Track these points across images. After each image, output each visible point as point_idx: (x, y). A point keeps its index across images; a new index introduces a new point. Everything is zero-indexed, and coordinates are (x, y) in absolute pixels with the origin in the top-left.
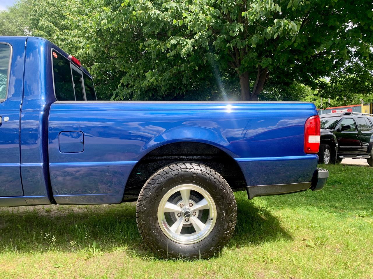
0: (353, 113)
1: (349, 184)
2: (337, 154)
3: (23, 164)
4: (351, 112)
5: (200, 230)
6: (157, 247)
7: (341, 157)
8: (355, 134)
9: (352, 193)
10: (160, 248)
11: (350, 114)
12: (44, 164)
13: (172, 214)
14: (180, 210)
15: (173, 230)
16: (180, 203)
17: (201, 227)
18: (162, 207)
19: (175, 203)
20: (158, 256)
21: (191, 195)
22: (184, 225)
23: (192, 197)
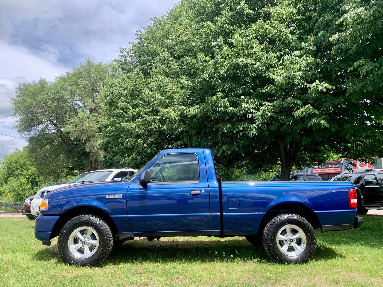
0: (374, 169)
2: (363, 206)
3: (211, 214)
5: (297, 249)
6: (277, 257)
7: (367, 208)
8: (378, 188)
10: (279, 258)
11: (371, 170)
12: (220, 214)
13: (282, 241)
14: (286, 239)
15: (284, 249)
16: (286, 235)
17: (298, 248)
18: (278, 237)
19: (283, 235)
20: (278, 262)
21: (291, 230)
22: (289, 247)
23: (292, 232)
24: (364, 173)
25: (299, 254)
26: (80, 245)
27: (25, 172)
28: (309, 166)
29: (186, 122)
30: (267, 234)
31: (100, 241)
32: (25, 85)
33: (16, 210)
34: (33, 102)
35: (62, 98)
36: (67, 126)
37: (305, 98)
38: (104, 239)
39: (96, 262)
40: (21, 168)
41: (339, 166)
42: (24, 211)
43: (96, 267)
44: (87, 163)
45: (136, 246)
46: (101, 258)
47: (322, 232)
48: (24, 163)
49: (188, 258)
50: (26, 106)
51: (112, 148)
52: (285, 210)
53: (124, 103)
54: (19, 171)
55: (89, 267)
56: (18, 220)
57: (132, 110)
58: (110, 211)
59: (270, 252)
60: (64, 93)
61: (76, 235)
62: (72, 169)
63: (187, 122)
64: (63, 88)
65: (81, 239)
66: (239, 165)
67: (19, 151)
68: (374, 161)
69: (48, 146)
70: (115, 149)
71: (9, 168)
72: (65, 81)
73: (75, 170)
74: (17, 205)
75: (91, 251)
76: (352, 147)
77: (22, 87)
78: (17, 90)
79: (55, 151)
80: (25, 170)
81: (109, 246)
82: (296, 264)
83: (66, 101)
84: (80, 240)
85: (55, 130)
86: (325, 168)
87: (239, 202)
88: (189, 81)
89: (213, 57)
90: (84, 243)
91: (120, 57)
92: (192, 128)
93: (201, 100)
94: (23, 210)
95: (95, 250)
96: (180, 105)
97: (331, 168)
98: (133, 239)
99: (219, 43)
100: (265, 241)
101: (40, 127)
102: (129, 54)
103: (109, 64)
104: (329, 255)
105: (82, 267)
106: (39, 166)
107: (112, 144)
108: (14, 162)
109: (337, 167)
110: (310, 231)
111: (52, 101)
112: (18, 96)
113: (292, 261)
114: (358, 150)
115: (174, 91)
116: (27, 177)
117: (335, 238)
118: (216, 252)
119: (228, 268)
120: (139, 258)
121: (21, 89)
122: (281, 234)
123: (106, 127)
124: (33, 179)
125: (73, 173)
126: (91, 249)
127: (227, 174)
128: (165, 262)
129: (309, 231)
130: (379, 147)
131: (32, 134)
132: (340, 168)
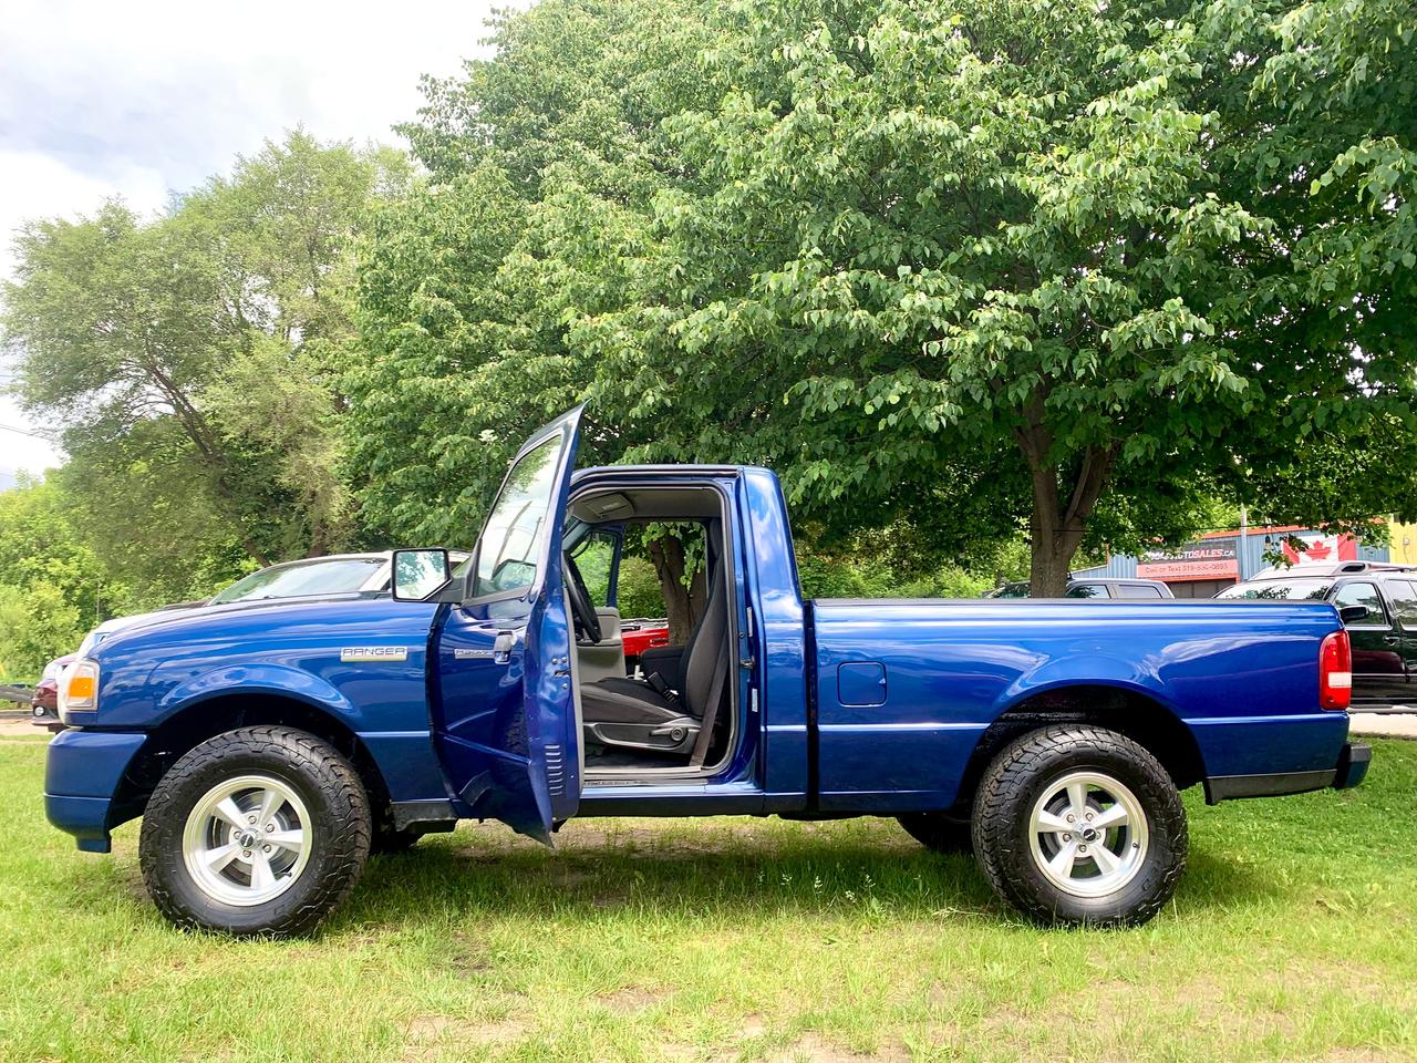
0: (1373, 564)
1: (1389, 791)
4: (1365, 562)
5: (1110, 868)
6: (1032, 902)
8: (1385, 632)
9: (1403, 814)
10: (1038, 904)
11: (1363, 567)
12: (808, 727)
13: (1053, 835)
14: (1069, 827)
15: (1057, 870)
16: (1066, 812)
17: (1111, 862)
18: (1037, 821)
19: (1057, 813)
20: (1034, 921)
21: (1090, 794)
22: (1076, 859)
23: (1092, 800)
24: (1337, 579)
25: (1116, 889)
26: (231, 851)
27: (56, 567)
28: (1130, 550)
29: (673, 370)
30: (991, 810)
31: (316, 835)
32: (47, 228)
33: (19, 706)
34: (77, 294)
35: (193, 279)
36: (211, 389)
37: (1149, 275)
38: (330, 828)
39: (297, 918)
40: (42, 547)
41: (1232, 553)
42: (40, 710)
43: (301, 938)
44: (290, 531)
45: (467, 853)
46: (318, 901)
47: (1209, 801)
48: (53, 532)
49: (673, 901)
50: (48, 310)
51: (383, 471)
52: (1063, 715)
53: (434, 300)
55: (269, 940)
56: (18, 743)
57: (463, 328)
58: (358, 714)
59: (1004, 882)
60: (202, 258)
61: (217, 809)
62: (232, 556)
63: (678, 371)
64: (197, 239)
65: (236, 826)
66: (868, 545)
67: (34, 485)
68: (1378, 533)
69: (140, 467)
70: (397, 476)
72: (206, 209)
73: (246, 558)
74: (23, 686)
75: (278, 877)
76: (1296, 481)
77: (36, 233)
78: (18, 245)
79: (170, 485)
80: (56, 557)
81: (353, 855)
82: (1105, 926)
83: (209, 292)
84: (233, 830)
85: (169, 402)
86: (1181, 560)
87: (883, 681)
88: (688, 209)
89: (786, 108)
90: (248, 843)
91: (422, 116)
92: (696, 396)
93: (735, 285)
94: (35, 707)
95: (297, 870)
96: (651, 304)
97: (1202, 559)
98: (450, 826)
99: (814, 51)
100: (983, 837)
101: (110, 392)
102: (459, 104)
103: (377, 152)
104: (1229, 891)
105: (241, 939)
106: (109, 541)
107: (386, 458)
108: (15, 526)
109: (1225, 558)
110: (1162, 797)
111: (156, 289)
112: (22, 269)
113: (1090, 914)
114: (1320, 492)
115: (628, 247)
116: (66, 582)
117: (1239, 820)
118: (787, 878)
119: (834, 944)
120: (476, 902)
121: (32, 242)
122: (1046, 809)
123: (362, 391)
124: (85, 590)
125: (238, 571)
126: (280, 866)
127: (820, 579)
128: (583, 918)
129: (1159, 797)
130: (1402, 480)
131: (76, 417)
132: (1235, 561)
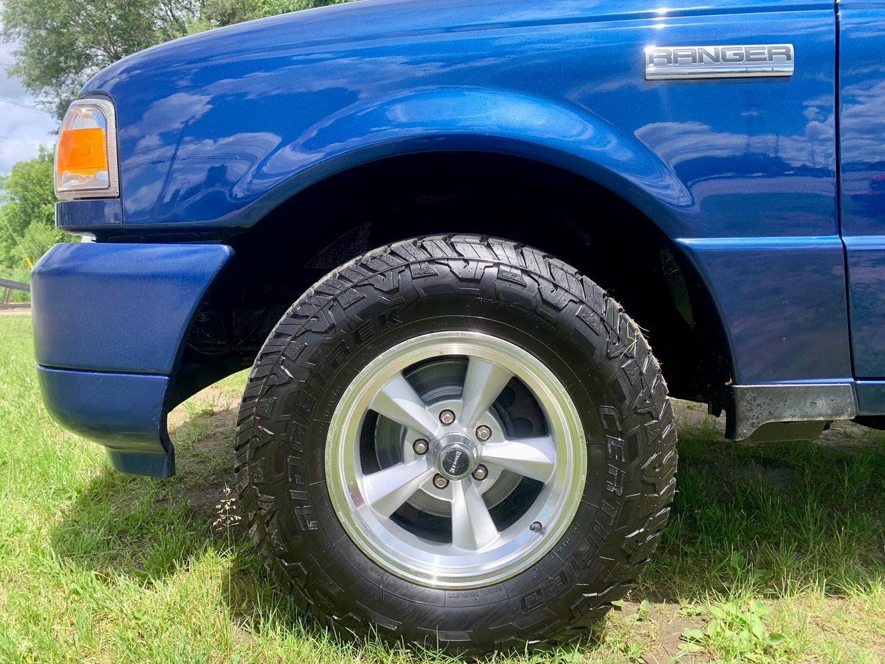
26: (413, 477)
54: (50, 206)
61: (384, 398)
65: (421, 431)
71: (25, 199)
